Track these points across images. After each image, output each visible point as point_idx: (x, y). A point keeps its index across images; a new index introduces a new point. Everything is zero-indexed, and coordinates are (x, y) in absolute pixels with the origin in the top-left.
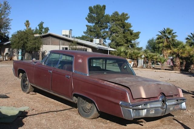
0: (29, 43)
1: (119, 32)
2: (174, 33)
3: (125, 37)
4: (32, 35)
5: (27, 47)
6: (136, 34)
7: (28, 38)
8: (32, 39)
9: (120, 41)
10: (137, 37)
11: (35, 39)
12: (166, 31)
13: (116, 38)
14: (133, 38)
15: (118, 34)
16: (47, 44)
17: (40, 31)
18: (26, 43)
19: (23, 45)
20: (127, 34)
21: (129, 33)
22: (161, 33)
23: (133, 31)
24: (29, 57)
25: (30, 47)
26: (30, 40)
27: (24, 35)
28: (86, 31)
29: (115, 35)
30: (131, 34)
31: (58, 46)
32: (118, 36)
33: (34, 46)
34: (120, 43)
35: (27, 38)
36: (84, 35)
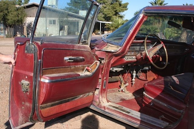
0: (11, 15)
1: (106, 2)
2: (165, 4)
3: (114, 8)
4: (13, 6)
5: (8, 20)
6: (125, 5)
7: (9, 8)
8: (13, 10)
9: (108, 13)
10: (126, 9)
11: (17, 10)
12: (157, 2)
13: (104, 9)
14: (122, 10)
15: (105, 5)
16: (31, 17)
17: (20, 3)
18: (6, 14)
19: (2, 17)
20: (116, 5)
21: (118, 4)
22: (151, 5)
23: (121, 1)
24: (10, 32)
25: (11, 19)
26: (11, 11)
27: (4, 5)
28: (70, 2)
29: (103, 6)
30: (120, 5)
31: (44, 18)
32: (106, 7)
33: (16, 19)
34: (108, 16)
35: (7, 9)
36: (68, 6)
